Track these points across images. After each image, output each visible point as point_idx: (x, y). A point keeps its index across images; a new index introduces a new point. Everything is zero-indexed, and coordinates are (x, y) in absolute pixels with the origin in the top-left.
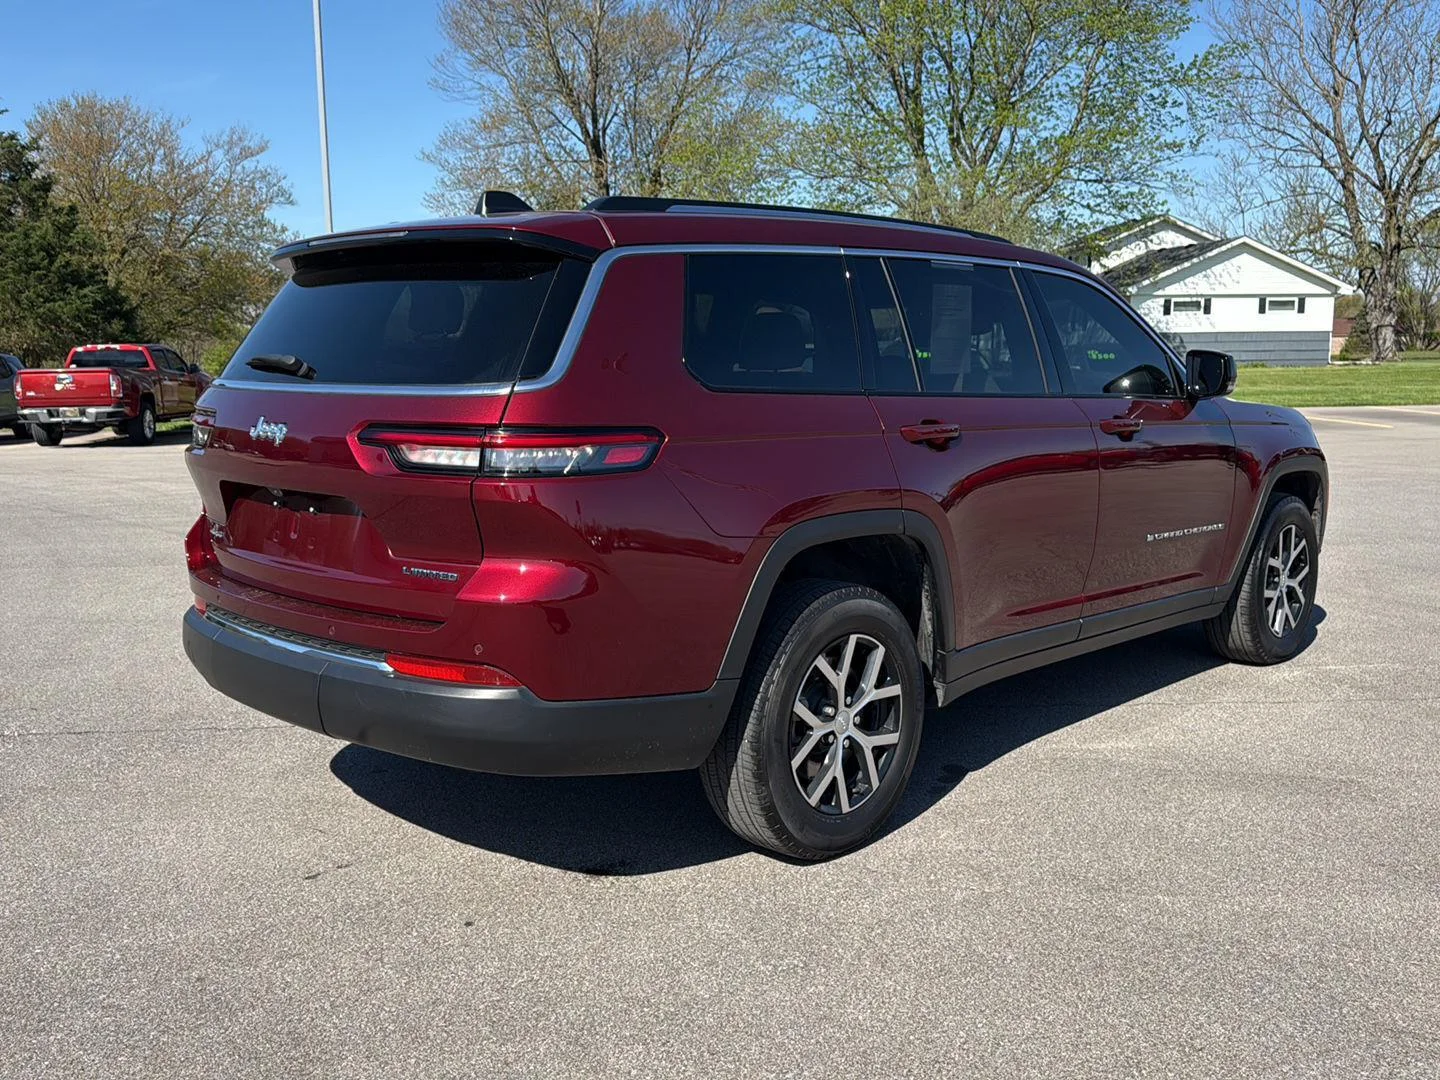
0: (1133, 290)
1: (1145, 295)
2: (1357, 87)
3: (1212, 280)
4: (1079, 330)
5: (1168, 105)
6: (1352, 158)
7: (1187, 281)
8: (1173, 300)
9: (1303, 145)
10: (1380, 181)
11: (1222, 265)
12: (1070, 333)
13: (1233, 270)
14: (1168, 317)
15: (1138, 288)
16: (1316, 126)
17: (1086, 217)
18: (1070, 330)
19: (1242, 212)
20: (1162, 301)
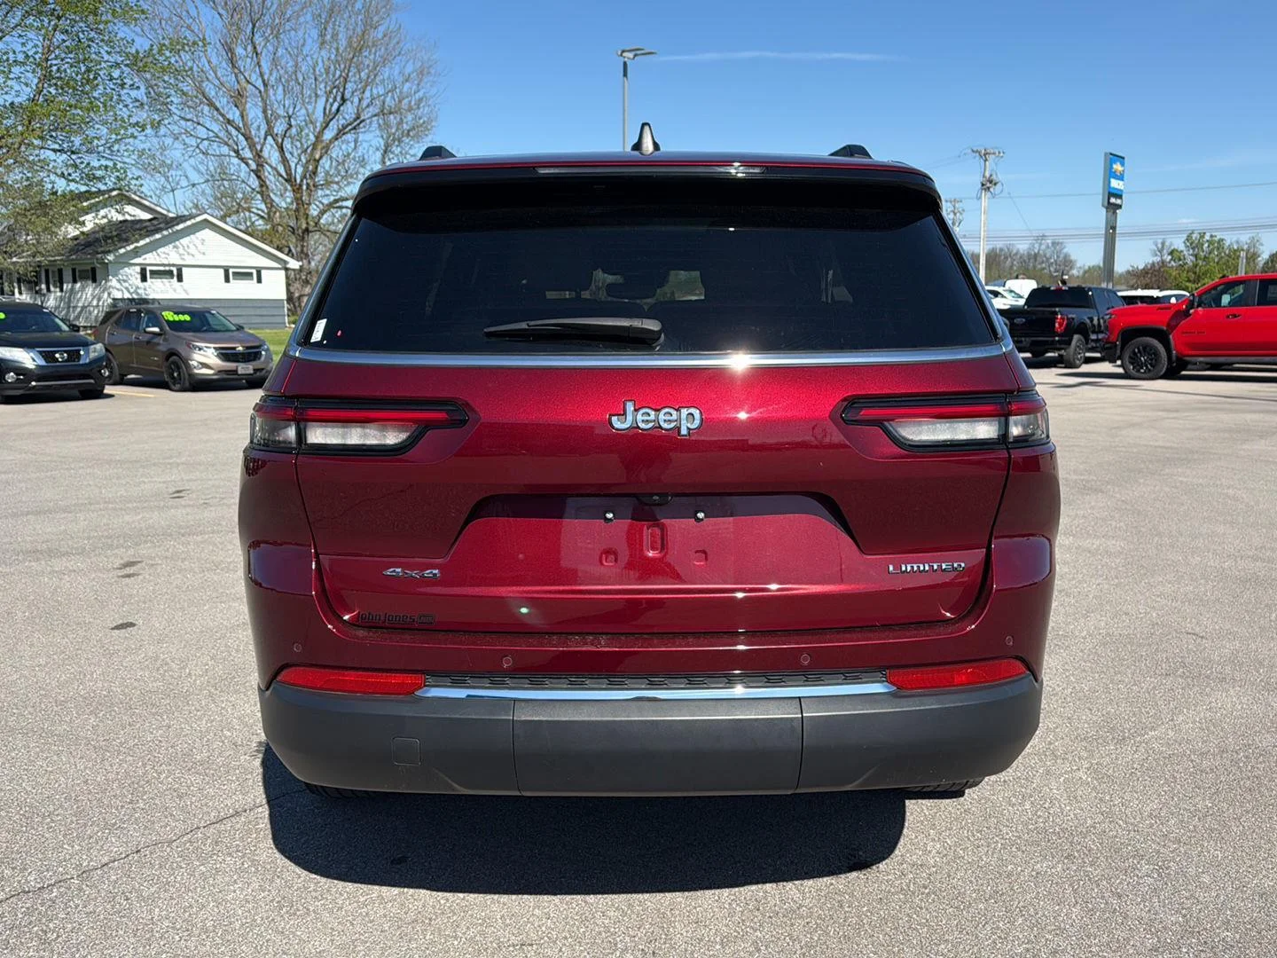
0: (111, 257)
1: (123, 263)
2: (260, 92)
3: (181, 251)
4: (55, 292)
5: (126, 86)
6: (261, 151)
7: (159, 251)
8: (148, 268)
9: (218, 137)
10: (287, 174)
11: (188, 238)
13: (198, 243)
14: (145, 283)
15: (115, 255)
16: (229, 122)
17: (61, 185)
18: (45, 291)
19: (173, 191)
20: (138, 269)
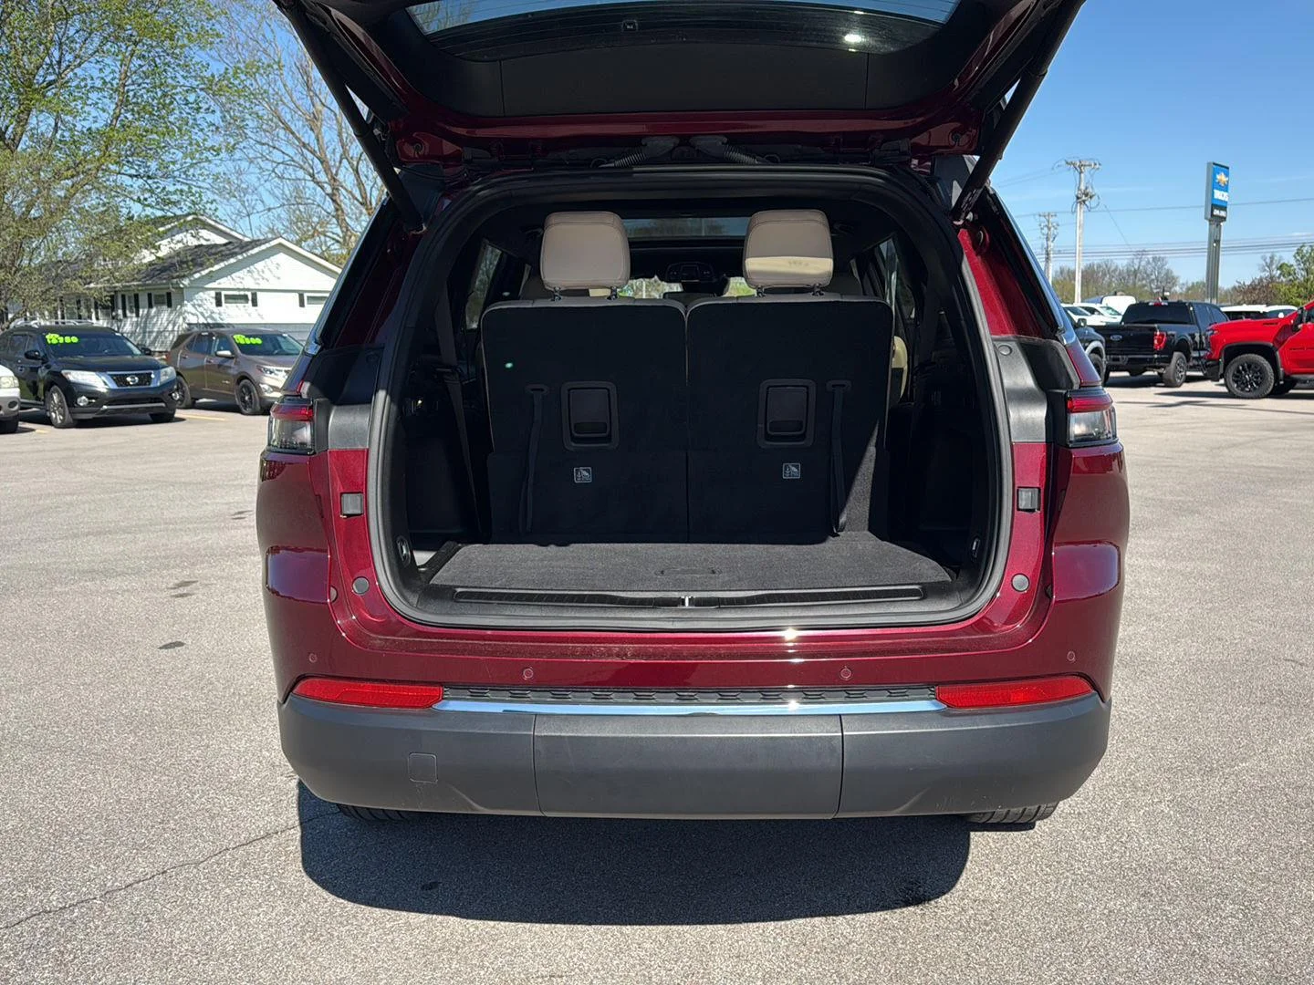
0: (186, 282)
1: (197, 287)
2: (335, 115)
3: (256, 275)
4: (131, 317)
5: (202, 110)
6: (336, 174)
7: (233, 275)
8: (223, 293)
9: (293, 161)
10: (363, 198)
11: (263, 262)
12: (121, 321)
13: (273, 267)
14: (219, 308)
15: (190, 280)
16: (304, 145)
18: (121, 317)
19: (249, 215)
20: (213, 293)
